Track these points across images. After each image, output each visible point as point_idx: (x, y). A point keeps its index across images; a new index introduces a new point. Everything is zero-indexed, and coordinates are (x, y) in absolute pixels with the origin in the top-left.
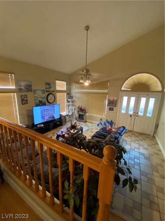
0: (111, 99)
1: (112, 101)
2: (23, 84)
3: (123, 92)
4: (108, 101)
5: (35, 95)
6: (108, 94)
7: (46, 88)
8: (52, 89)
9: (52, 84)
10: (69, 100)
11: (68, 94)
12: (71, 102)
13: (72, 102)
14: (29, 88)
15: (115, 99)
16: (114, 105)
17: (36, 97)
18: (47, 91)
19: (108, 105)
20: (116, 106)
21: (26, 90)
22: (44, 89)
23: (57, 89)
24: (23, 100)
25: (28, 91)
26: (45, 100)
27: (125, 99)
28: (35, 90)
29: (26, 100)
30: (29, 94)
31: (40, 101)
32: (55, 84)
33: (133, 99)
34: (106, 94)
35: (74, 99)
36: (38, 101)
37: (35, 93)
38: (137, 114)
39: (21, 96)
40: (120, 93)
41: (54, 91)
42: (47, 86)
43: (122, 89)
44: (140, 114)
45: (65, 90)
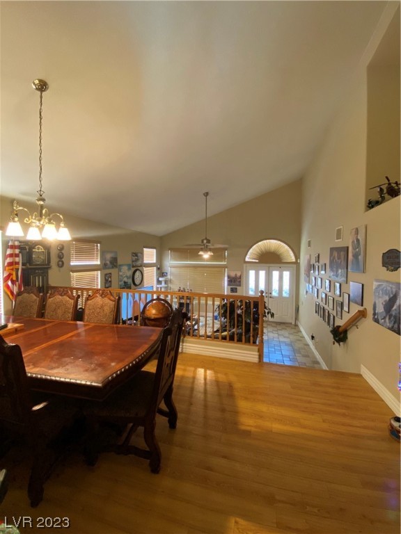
0: (233, 274)
1: (233, 278)
2: (109, 256)
3: (248, 265)
4: (229, 277)
5: (121, 274)
6: (227, 267)
7: (133, 261)
8: (139, 263)
9: (139, 255)
10: (160, 279)
11: (158, 269)
12: (163, 283)
13: (166, 282)
14: (114, 263)
15: (239, 274)
16: (237, 283)
17: (121, 276)
18: (133, 267)
19: (229, 285)
20: (240, 285)
21: (111, 266)
22: (130, 262)
23: (145, 262)
24: (106, 280)
25: (113, 268)
26: (130, 281)
27: (252, 273)
28: (120, 265)
29: (110, 282)
30: (114, 272)
31: (125, 282)
32: (142, 253)
33: (262, 274)
34: (225, 267)
35: (169, 277)
36: (122, 283)
37: (120, 270)
38: (270, 295)
39: (106, 275)
40: (245, 265)
41: (141, 266)
42: (134, 258)
43: (247, 259)
44: (275, 294)
45: (155, 261)
